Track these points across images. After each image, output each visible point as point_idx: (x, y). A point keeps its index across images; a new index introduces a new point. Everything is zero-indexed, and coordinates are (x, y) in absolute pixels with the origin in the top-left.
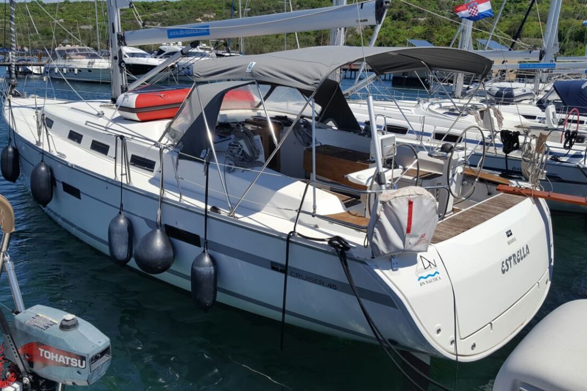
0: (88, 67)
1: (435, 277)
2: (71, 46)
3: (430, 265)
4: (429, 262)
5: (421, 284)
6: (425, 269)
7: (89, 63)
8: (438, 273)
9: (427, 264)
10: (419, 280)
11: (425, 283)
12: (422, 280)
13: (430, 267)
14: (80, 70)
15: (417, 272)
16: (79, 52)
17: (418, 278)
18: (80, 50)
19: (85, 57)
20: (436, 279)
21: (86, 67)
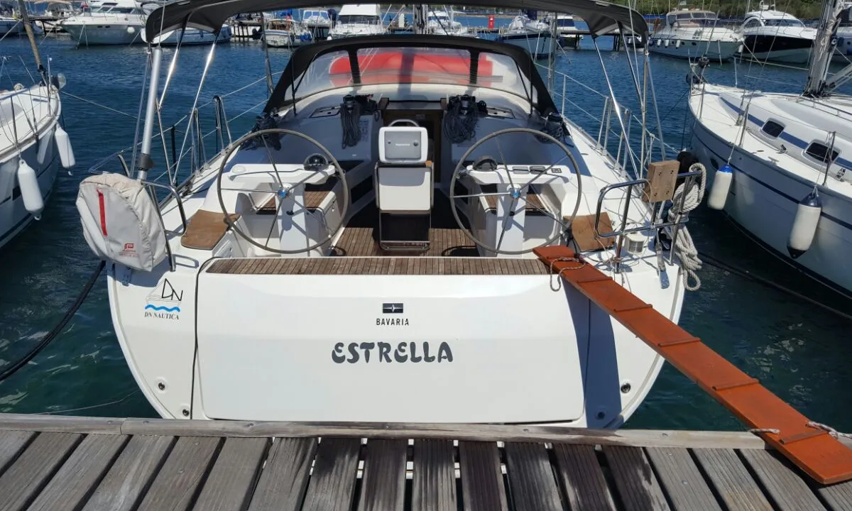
0: (694, 38)
1: (171, 313)
2: (689, 10)
3: (172, 295)
4: (173, 291)
5: (147, 315)
6: (163, 297)
7: (696, 33)
8: (179, 310)
9: (168, 292)
10: (146, 308)
11: (153, 315)
12: (150, 310)
13: (170, 298)
14: (683, 43)
15: (150, 297)
16: (693, 18)
17: (146, 305)
18: (696, 15)
19: (698, 25)
20: (171, 317)
21: (690, 38)
